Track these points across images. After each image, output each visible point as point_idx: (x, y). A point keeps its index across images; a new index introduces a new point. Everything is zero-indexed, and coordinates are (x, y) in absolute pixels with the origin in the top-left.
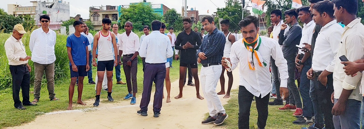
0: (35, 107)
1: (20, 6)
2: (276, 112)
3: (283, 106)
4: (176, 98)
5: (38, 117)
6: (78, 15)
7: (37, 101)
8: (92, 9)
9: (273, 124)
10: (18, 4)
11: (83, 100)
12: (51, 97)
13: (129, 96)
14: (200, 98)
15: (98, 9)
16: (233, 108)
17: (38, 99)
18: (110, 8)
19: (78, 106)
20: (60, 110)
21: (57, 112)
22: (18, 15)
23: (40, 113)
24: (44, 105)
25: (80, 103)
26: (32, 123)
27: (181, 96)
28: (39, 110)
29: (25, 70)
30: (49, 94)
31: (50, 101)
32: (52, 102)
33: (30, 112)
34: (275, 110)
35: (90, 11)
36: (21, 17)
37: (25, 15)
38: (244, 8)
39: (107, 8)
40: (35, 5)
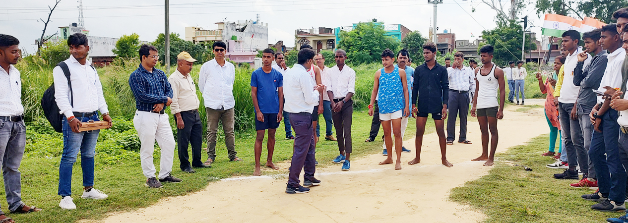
0: (207, 170)
1: (201, 29)
2: (566, 190)
3: (578, 181)
4: (409, 163)
5: (211, 184)
6: (280, 41)
7: (212, 161)
8: (299, 33)
9: (559, 209)
10: (199, 27)
11: (275, 162)
12: (231, 157)
13: (340, 159)
14: (447, 165)
15: (307, 33)
16: (497, 182)
17: (213, 159)
18: (324, 30)
19: (267, 171)
20: (242, 175)
21: (238, 179)
22: (198, 42)
23: (214, 178)
24: (221, 168)
25: (270, 166)
26: (202, 192)
27: (417, 160)
28: (212, 175)
29: (194, 118)
30: (229, 153)
31: (229, 163)
32: (232, 163)
33: (201, 177)
34: (565, 187)
35: (296, 36)
36: (202, 45)
37: (208, 41)
38: (526, 29)
39: (320, 31)
40: (221, 27)
